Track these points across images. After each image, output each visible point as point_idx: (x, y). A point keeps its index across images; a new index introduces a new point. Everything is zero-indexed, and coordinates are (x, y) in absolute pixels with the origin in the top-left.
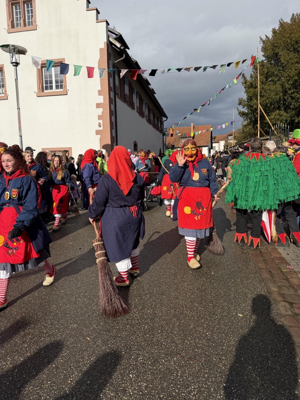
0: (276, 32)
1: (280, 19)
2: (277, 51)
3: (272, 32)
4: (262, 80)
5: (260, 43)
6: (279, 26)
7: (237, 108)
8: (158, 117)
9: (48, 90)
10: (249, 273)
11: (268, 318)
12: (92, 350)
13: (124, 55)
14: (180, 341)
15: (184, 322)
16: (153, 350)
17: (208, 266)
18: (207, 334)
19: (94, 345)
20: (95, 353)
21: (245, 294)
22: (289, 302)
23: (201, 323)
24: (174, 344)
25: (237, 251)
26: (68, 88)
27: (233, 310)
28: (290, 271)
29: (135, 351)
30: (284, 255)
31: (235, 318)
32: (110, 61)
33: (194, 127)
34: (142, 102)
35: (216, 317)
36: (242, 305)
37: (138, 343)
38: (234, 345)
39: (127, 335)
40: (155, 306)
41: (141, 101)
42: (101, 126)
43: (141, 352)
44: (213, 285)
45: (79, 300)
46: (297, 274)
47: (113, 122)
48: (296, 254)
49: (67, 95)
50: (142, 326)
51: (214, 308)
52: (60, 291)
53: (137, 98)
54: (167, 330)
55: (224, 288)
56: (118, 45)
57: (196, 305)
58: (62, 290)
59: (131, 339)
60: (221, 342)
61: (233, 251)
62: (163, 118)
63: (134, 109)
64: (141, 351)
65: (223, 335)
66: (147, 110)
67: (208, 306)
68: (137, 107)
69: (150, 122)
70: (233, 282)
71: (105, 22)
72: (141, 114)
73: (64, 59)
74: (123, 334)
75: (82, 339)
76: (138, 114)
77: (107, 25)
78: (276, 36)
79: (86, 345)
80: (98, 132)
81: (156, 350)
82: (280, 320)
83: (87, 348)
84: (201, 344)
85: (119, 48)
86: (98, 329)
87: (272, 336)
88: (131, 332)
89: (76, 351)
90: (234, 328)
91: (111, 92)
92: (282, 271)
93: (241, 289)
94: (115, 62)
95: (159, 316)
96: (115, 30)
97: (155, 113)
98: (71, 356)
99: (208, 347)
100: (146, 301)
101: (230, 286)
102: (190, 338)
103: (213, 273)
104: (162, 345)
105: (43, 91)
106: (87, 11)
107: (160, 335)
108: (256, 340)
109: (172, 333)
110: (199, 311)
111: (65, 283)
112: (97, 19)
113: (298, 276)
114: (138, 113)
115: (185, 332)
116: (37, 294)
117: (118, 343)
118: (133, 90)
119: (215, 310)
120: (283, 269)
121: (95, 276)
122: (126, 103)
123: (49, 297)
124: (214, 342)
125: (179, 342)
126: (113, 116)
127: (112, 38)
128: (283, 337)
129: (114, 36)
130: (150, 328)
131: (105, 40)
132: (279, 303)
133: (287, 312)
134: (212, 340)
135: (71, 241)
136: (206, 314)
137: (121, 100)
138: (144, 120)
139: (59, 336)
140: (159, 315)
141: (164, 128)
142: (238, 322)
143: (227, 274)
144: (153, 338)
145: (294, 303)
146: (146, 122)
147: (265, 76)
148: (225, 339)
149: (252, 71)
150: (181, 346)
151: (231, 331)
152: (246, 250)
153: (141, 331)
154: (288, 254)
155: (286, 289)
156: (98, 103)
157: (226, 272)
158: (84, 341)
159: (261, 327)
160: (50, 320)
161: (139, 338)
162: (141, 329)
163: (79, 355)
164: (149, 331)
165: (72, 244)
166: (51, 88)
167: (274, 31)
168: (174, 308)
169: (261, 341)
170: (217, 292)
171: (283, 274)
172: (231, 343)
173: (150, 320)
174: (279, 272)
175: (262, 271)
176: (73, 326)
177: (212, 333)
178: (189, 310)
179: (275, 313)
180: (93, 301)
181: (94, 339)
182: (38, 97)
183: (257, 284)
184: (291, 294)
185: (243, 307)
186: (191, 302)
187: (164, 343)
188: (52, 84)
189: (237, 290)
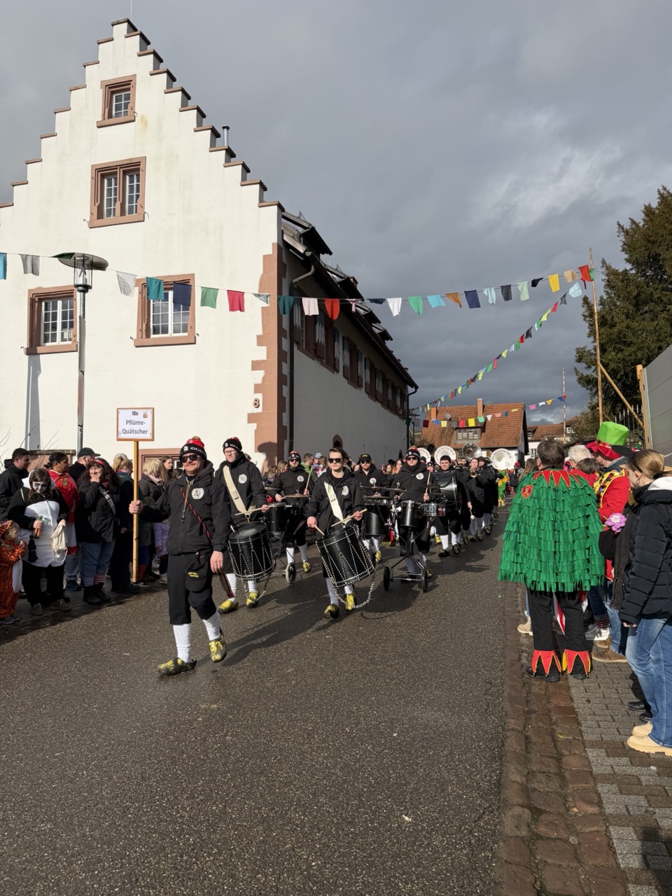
0: (653, 213)
1: (661, 188)
2: (655, 250)
3: (644, 213)
4: (625, 311)
5: (618, 234)
6: (658, 200)
7: (576, 369)
8: (396, 385)
9: (158, 333)
10: (477, 738)
11: (465, 840)
12: (55, 880)
13: (313, 268)
14: (247, 874)
15: (277, 835)
16: (181, 890)
17: (394, 719)
18: (314, 864)
19: (66, 869)
20: (57, 885)
21: (442, 785)
22: (535, 808)
23: (312, 841)
24: (231, 880)
25: (477, 688)
26: (197, 331)
27: (397, 817)
28: (575, 739)
29: (143, 889)
30: (579, 704)
31: (391, 834)
32: (283, 279)
33: (484, 406)
34: (358, 356)
35: (352, 829)
36: (424, 807)
37: (157, 871)
38: (358, 891)
39: (142, 854)
40: (233, 797)
41: (354, 354)
42: (259, 405)
43: (154, 891)
44: (381, 762)
45: (83, 773)
46: (585, 747)
47: (285, 398)
48: (607, 701)
49: (195, 343)
50: (184, 836)
51: (357, 809)
52: (53, 754)
53: (344, 350)
54: (233, 849)
55: (402, 769)
56: (301, 249)
57: (321, 800)
58: (60, 752)
59: (148, 862)
60: (335, 883)
61: (466, 689)
62: (409, 388)
63: (338, 371)
64: (156, 889)
65: (347, 869)
66: (368, 372)
67: (348, 804)
68: (344, 367)
69: (376, 396)
70: (429, 755)
71: (276, 207)
72: (355, 381)
73: (193, 275)
74: (135, 852)
75: (48, 855)
76: (345, 381)
77: (280, 211)
78: (652, 221)
79: (50, 868)
80: (252, 418)
81: (186, 889)
82: (492, 848)
83: (49, 873)
84: (289, 884)
85: (303, 255)
86: (91, 836)
87: (453, 881)
88: (154, 847)
89: (23, 878)
90: (378, 856)
91: (283, 339)
92: (557, 737)
93: (439, 772)
94: (294, 281)
95: (231, 819)
96: (302, 218)
97: (387, 378)
98: (8, 886)
99: (299, 891)
100: (220, 786)
101: (419, 763)
102: (271, 870)
103: (395, 735)
104: (205, 880)
105: (148, 336)
106: (242, 185)
107: (212, 858)
108: (413, 886)
109: (238, 856)
110: (322, 814)
111: (73, 737)
112: (261, 200)
113: (586, 751)
114: (348, 379)
115: (268, 857)
116: (6, 757)
117: (116, 869)
118: (334, 335)
119: (359, 814)
120: (561, 734)
121: (141, 726)
122: (318, 360)
123: (26, 764)
124: (317, 882)
125: (245, 876)
126: (286, 385)
127: (290, 236)
128: (478, 885)
129: (301, 230)
130: (198, 842)
131: (275, 240)
132: (510, 809)
133: (519, 830)
134: (317, 879)
135: (129, 651)
136: (333, 822)
137: (307, 355)
138: (361, 394)
139: (5, 845)
140: (231, 816)
141: (411, 407)
142: (393, 845)
143: (426, 739)
144: (194, 863)
145: (544, 812)
146: (366, 396)
147: (634, 301)
148: (344, 880)
149: (605, 291)
150: (243, 885)
151: (368, 862)
152: (498, 686)
153: (175, 848)
154: (588, 701)
155: (544, 780)
156: (255, 359)
157: (426, 734)
158: (49, 859)
159: (440, 858)
160: (5, 812)
161: (165, 861)
162: (178, 843)
163: (26, 887)
164: (193, 849)
165: (128, 657)
166: (165, 331)
167: (648, 211)
168: (270, 804)
169: (422, 889)
170: (383, 776)
171: (555, 746)
172: (354, 888)
173: (206, 826)
174: (548, 739)
175: (508, 734)
176: (44, 827)
177: (325, 863)
178: (301, 811)
179: (489, 830)
180: (111, 779)
181: (73, 856)
182: (137, 347)
183: (480, 764)
184: (548, 792)
185: (421, 813)
186: (314, 794)
187: (210, 876)
188: (168, 322)
189: (430, 773)
